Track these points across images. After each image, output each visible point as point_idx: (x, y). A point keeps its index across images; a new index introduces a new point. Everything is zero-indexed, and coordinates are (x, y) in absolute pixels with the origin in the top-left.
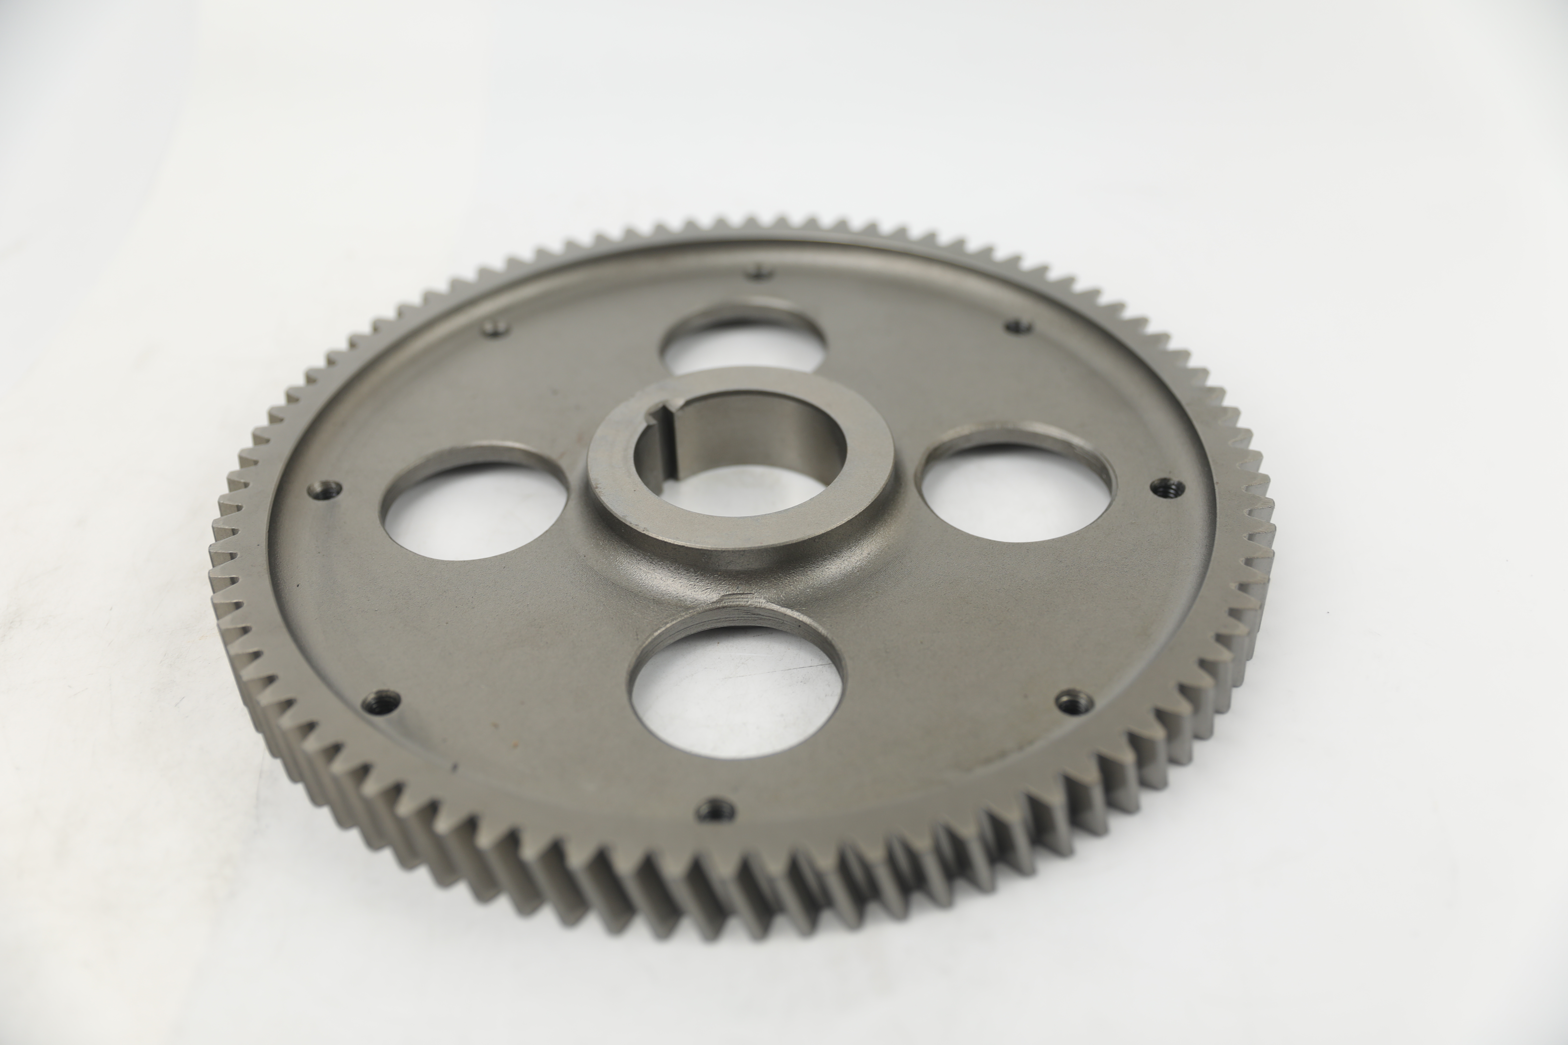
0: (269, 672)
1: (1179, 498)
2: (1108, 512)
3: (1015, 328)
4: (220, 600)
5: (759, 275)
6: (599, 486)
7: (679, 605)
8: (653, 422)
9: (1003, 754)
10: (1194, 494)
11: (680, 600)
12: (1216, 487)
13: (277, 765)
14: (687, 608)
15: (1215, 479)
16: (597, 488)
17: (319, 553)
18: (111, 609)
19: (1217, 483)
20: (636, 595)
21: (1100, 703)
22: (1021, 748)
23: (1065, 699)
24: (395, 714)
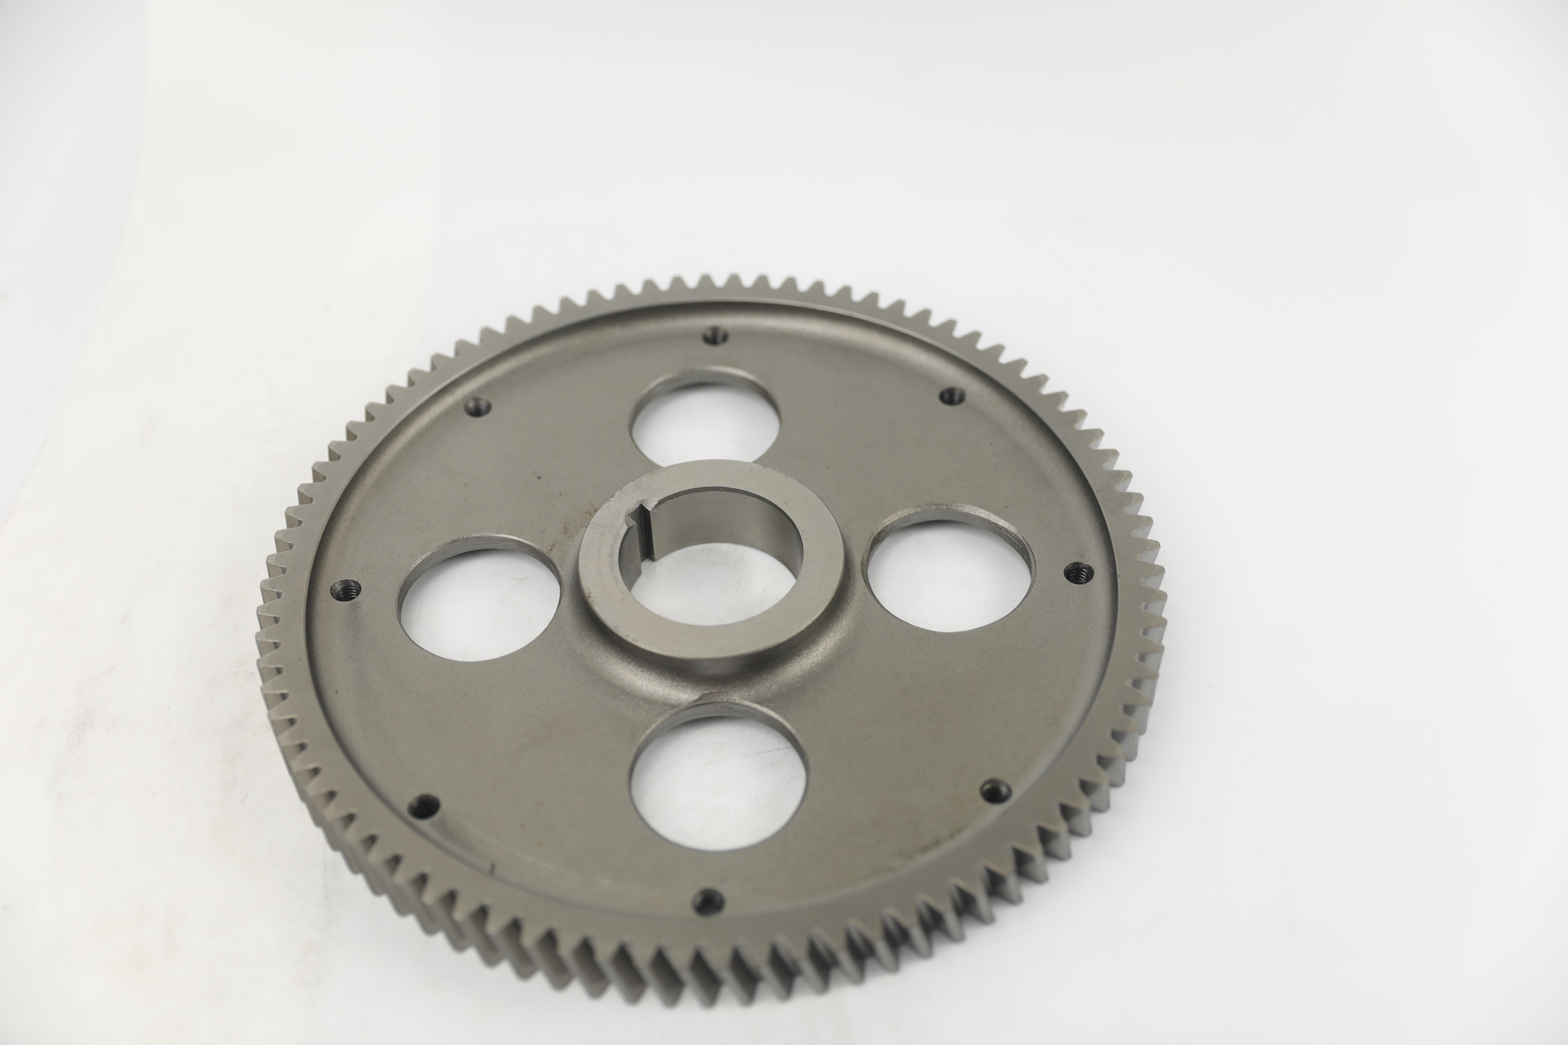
0: (329, 788)
1: (1088, 583)
2: (1027, 599)
3: (950, 397)
4: (276, 717)
5: (714, 338)
6: (591, 595)
7: (667, 705)
8: (633, 523)
9: (937, 843)
10: (1100, 581)
11: (666, 699)
12: (1118, 579)
13: (337, 858)
14: (673, 706)
15: (1118, 573)
16: (589, 597)
17: (350, 657)
18: (169, 708)
19: (1120, 576)
20: (628, 694)
21: (1017, 794)
22: (952, 836)
23: (988, 787)
24: (436, 818)
